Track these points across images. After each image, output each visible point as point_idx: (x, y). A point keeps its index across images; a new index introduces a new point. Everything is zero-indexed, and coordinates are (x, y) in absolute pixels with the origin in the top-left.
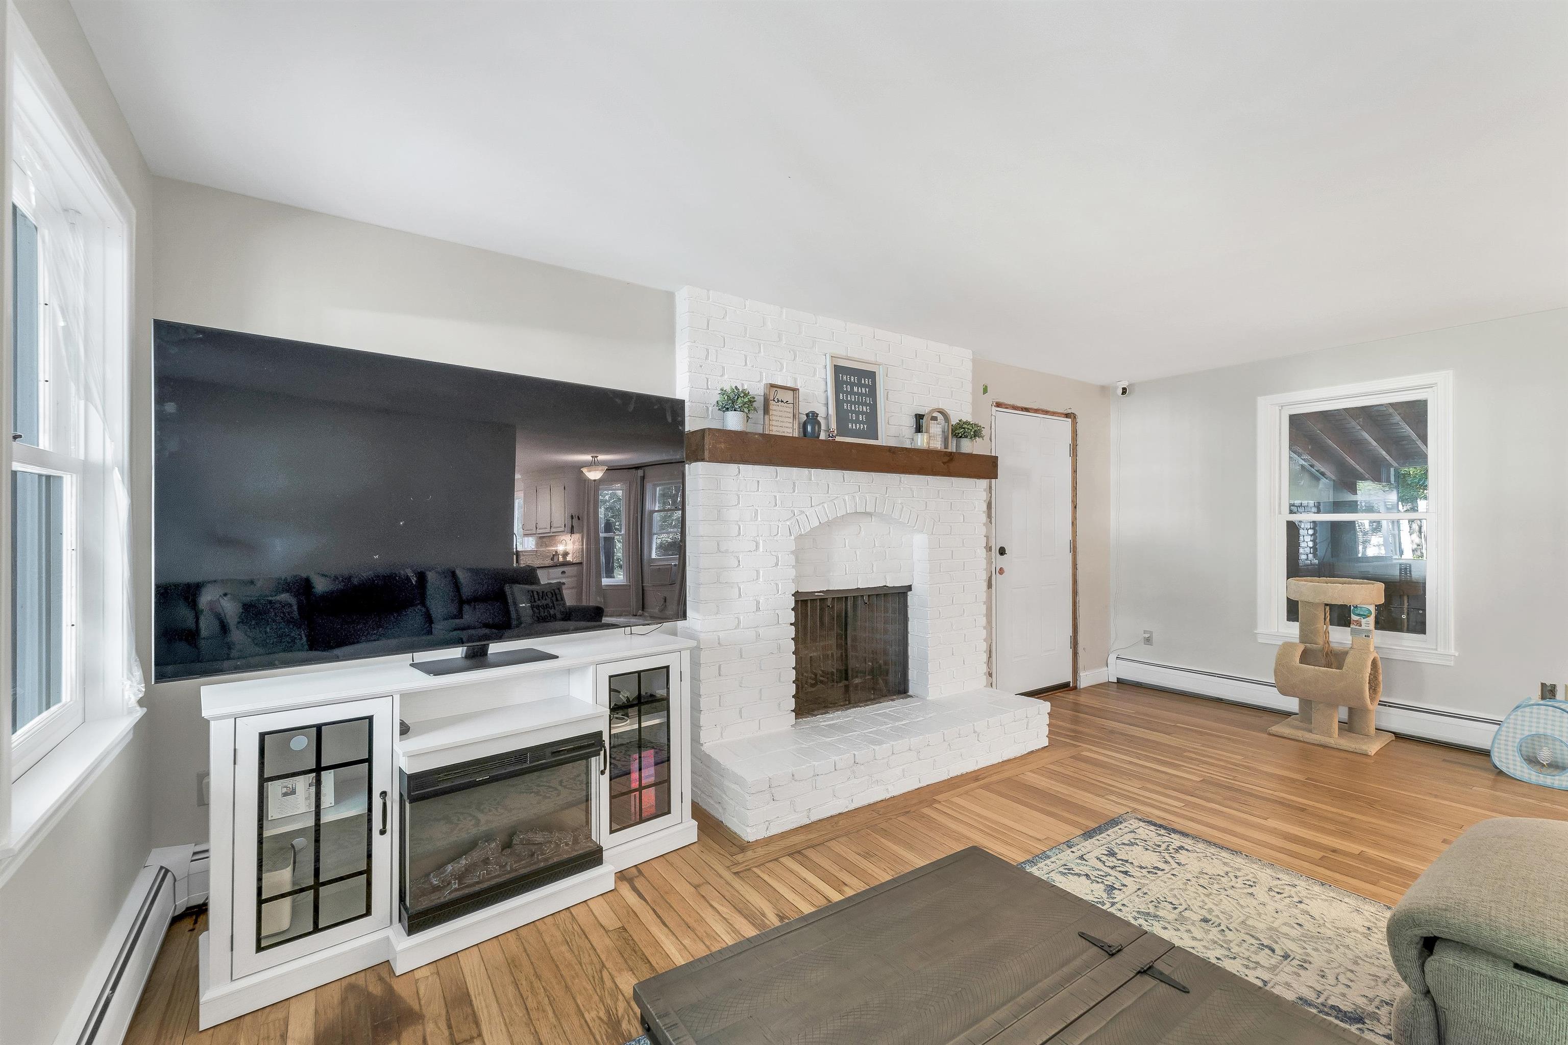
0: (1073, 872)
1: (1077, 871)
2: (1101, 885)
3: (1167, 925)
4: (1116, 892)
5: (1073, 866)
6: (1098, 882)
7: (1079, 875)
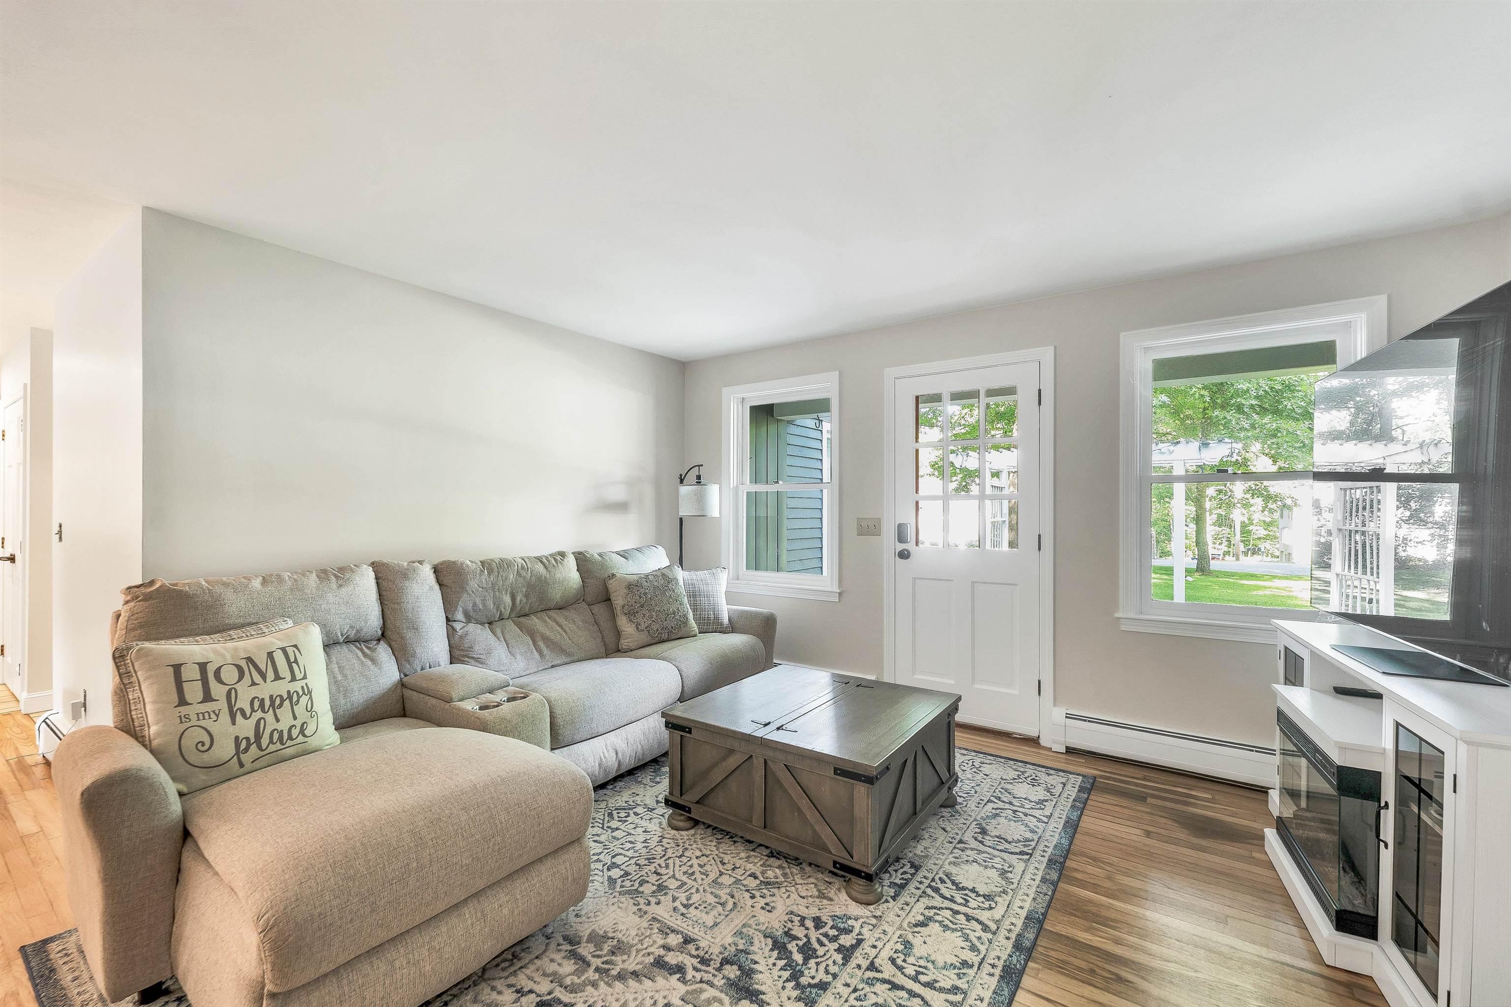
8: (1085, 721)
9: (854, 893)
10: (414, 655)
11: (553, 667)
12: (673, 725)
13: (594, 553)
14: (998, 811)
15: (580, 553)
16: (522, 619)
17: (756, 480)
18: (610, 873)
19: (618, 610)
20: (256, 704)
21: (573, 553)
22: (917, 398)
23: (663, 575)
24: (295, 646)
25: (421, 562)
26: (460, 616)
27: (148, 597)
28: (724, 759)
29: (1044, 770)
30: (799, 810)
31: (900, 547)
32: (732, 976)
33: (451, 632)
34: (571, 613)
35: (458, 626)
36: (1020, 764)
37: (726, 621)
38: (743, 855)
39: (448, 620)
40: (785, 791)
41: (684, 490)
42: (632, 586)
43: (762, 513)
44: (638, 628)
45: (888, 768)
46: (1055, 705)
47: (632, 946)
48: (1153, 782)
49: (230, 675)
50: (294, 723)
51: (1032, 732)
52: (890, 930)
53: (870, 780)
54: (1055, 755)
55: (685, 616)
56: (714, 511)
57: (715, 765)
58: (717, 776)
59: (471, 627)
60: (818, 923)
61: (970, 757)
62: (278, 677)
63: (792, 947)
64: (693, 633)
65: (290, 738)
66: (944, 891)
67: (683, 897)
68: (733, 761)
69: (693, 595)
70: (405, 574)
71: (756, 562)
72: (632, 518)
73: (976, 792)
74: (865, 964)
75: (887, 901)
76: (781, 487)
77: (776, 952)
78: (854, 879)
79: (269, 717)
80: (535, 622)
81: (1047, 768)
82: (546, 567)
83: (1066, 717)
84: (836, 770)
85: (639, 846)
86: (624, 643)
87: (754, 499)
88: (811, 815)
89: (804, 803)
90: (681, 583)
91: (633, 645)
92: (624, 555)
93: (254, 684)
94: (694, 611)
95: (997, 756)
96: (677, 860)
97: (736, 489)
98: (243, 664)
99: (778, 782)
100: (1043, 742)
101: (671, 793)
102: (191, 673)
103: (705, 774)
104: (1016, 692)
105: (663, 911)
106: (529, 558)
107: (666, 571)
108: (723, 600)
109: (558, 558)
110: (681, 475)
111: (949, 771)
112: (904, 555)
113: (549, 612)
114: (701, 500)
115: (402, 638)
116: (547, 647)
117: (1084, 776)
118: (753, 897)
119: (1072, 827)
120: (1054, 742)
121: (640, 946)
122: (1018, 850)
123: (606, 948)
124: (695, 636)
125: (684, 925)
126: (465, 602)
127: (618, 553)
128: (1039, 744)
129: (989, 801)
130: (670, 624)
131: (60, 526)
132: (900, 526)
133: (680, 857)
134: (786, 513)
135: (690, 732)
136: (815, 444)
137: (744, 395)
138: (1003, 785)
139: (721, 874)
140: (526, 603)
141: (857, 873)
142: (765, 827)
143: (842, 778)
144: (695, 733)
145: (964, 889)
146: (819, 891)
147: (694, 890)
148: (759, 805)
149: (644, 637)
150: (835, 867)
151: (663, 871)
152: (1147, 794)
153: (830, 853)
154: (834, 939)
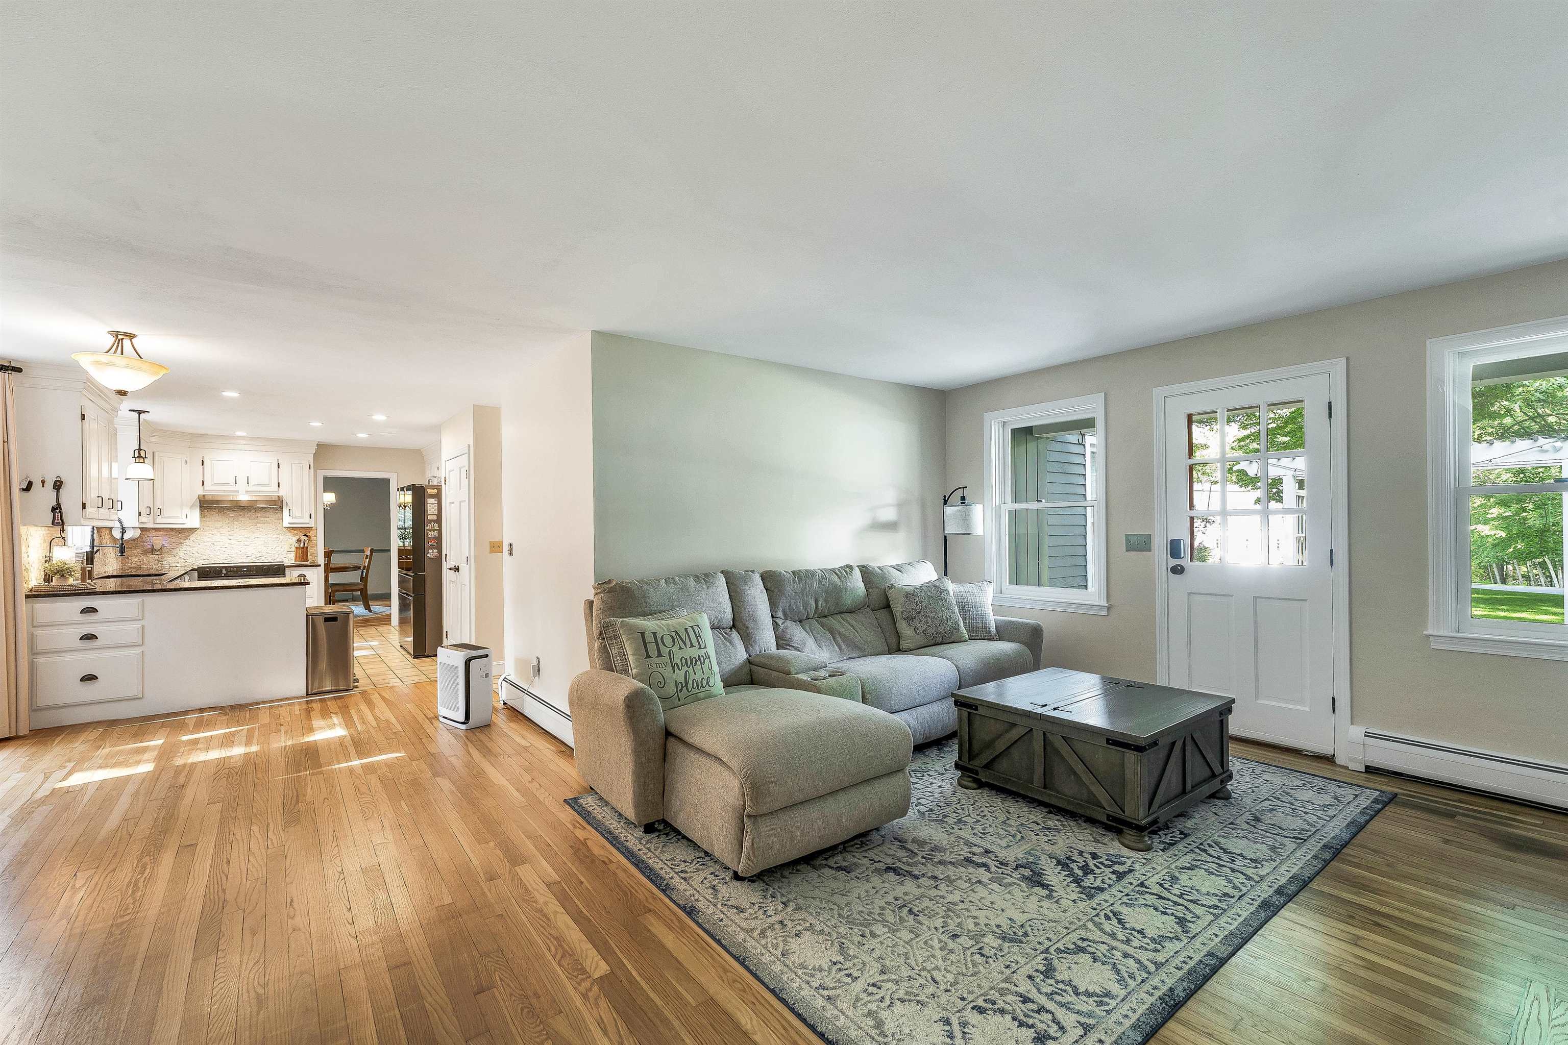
0: (1096, 999)
1: (1091, 1000)
2: (1059, 978)
3: (996, 929)
4: (1042, 968)
5: (1097, 1009)
6: (1062, 982)
7: (1089, 994)
8: (1389, 740)
9: (1127, 842)
10: (755, 641)
11: (850, 658)
12: (961, 703)
13: (874, 564)
14: (1275, 808)
15: (863, 566)
16: (822, 619)
17: (1015, 500)
18: (918, 808)
19: (898, 615)
20: (684, 661)
21: (858, 566)
22: (1190, 417)
23: (935, 586)
24: (698, 626)
25: (753, 572)
26: (780, 614)
27: (611, 591)
28: (1007, 731)
29: (1335, 783)
30: (1075, 773)
31: (1173, 562)
32: (1026, 874)
33: (776, 626)
34: (860, 617)
35: (780, 622)
36: (1308, 776)
37: (993, 629)
38: (1025, 810)
39: (773, 617)
40: (1063, 758)
41: (949, 510)
42: (909, 595)
43: (1022, 531)
44: (916, 631)
45: (1155, 744)
46: (1352, 724)
47: (946, 849)
48: (1470, 805)
49: (668, 641)
50: (703, 676)
51: (1327, 750)
52: (1159, 868)
53: (1139, 749)
54: (1350, 772)
55: (957, 623)
56: (978, 529)
57: (999, 737)
58: (1001, 746)
59: (788, 623)
60: (1094, 856)
61: (1251, 766)
62: (692, 646)
63: (1073, 866)
64: (964, 638)
65: (702, 686)
66: (1211, 851)
67: (980, 828)
68: (1015, 734)
69: (962, 605)
70: (745, 578)
71: (1017, 578)
72: (900, 536)
73: (1253, 792)
74: (1135, 883)
75: (1156, 851)
76: (1043, 504)
77: (1060, 867)
78: (1126, 830)
79: (691, 671)
80: (832, 621)
81: (1339, 781)
82: (839, 578)
83: (1365, 736)
84: (1108, 740)
85: (937, 795)
86: (904, 645)
87: (1015, 516)
88: (1086, 778)
89: (1079, 768)
90: (951, 594)
91: (912, 646)
92: (898, 568)
93: (681, 648)
94: (964, 619)
95: (1281, 767)
96: (971, 808)
97: (999, 508)
98: (674, 634)
99: (1057, 752)
100: (1339, 760)
101: (960, 758)
102: (650, 638)
103: (989, 745)
104: (1307, 709)
105: (966, 834)
106: (826, 570)
107: (937, 583)
108: (989, 612)
109: (847, 570)
110: (945, 496)
111: (1222, 766)
112: (1178, 570)
113: (842, 615)
114: (966, 519)
115: (747, 627)
116: (844, 642)
117: (1381, 791)
118: (1037, 835)
119: (1358, 828)
120: (1351, 760)
121: (951, 850)
122: (1292, 836)
123: (927, 848)
124: (966, 641)
125: (984, 844)
126: (783, 603)
127: (893, 567)
128: (1334, 762)
129: (1267, 799)
130: (943, 629)
131: (511, 545)
132: (1172, 541)
133: (972, 805)
134: (1047, 530)
135: (976, 709)
136: (1079, 460)
137: (1005, 419)
138: (1285, 788)
139: (1008, 819)
140: (826, 606)
141: (1130, 825)
142: (1045, 787)
143: (1113, 747)
144: (981, 711)
145: (1230, 853)
146: (1094, 838)
147: (988, 826)
148: (1039, 770)
149: (921, 640)
150: (1108, 819)
151: (960, 811)
152: (1455, 812)
153: (1104, 808)
154: (1110, 866)
